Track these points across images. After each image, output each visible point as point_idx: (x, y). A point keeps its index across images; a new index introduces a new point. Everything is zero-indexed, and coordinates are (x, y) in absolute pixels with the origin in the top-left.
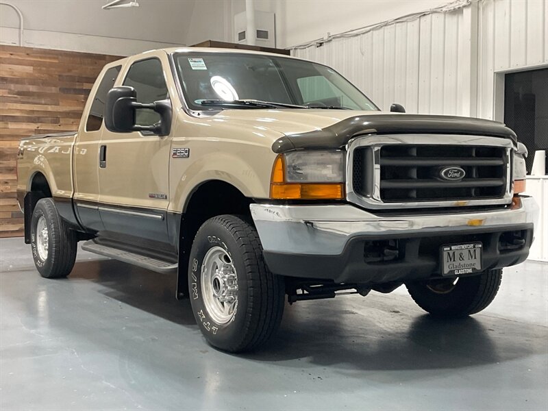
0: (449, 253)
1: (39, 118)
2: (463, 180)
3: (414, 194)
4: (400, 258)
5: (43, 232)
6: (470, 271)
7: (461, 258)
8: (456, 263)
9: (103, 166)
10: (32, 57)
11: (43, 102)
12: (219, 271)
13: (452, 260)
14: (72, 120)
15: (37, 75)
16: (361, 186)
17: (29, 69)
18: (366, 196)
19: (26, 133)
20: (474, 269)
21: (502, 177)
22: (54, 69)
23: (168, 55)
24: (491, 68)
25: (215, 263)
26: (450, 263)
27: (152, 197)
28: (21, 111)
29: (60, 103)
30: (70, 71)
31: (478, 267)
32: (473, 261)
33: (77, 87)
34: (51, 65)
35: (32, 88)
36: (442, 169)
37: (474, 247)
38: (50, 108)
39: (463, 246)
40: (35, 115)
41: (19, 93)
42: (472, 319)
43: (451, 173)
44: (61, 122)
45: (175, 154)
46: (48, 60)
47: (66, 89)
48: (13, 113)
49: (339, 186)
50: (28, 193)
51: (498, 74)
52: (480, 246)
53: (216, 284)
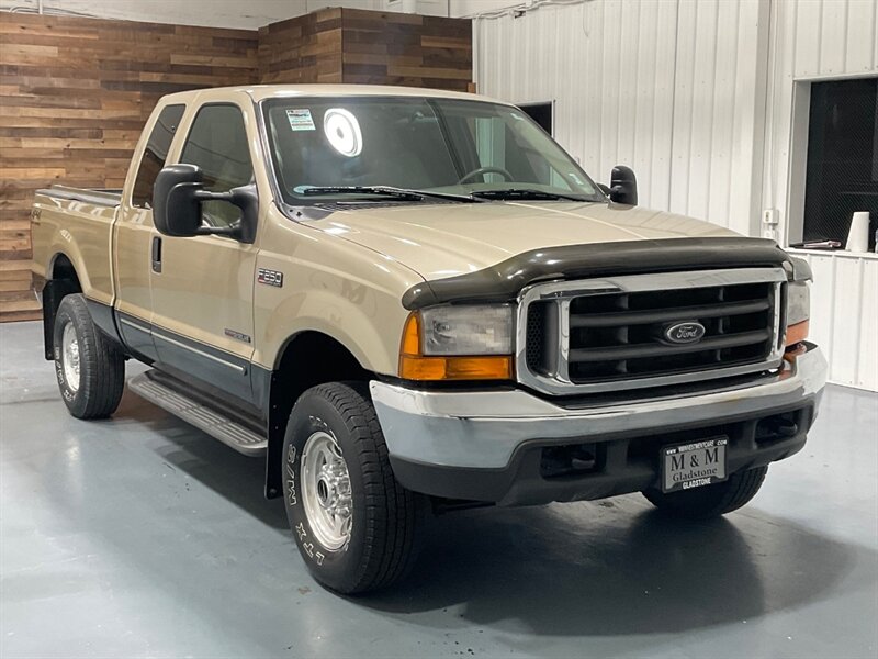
0: (674, 458)
1: (70, 130)
2: (701, 340)
3: (623, 368)
4: (599, 469)
5: (72, 348)
6: (708, 481)
7: (694, 462)
8: (686, 471)
9: (158, 269)
10: (57, 31)
11: (76, 104)
12: (328, 468)
13: (680, 467)
14: (123, 132)
15: (64, 60)
16: (539, 358)
17: (52, 51)
18: (546, 375)
19: (51, 154)
20: (713, 478)
21: (765, 327)
22: (92, 50)
23: (254, 104)
24: (790, 73)
25: (321, 453)
26: (676, 471)
27: (229, 334)
28: (41, 119)
29: (104, 106)
30: (117, 52)
31: (721, 475)
32: (712, 466)
33: (130, 79)
34: (87, 44)
35: (58, 83)
36: (668, 326)
37: (715, 444)
38: (86, 114)
39: (697, 446)
40: (65, 126)
41: (37, 91)
42: (724, 520)
43: (683, 331)
44: (105, 136)
45: (261, 277)
46: (84, 36)
47: (111, 82)
48: (28, 123)
49: (505, 360)
50: (49, 281)
51: (800, 84)
52: (725, 442)
53: (322, 488)
